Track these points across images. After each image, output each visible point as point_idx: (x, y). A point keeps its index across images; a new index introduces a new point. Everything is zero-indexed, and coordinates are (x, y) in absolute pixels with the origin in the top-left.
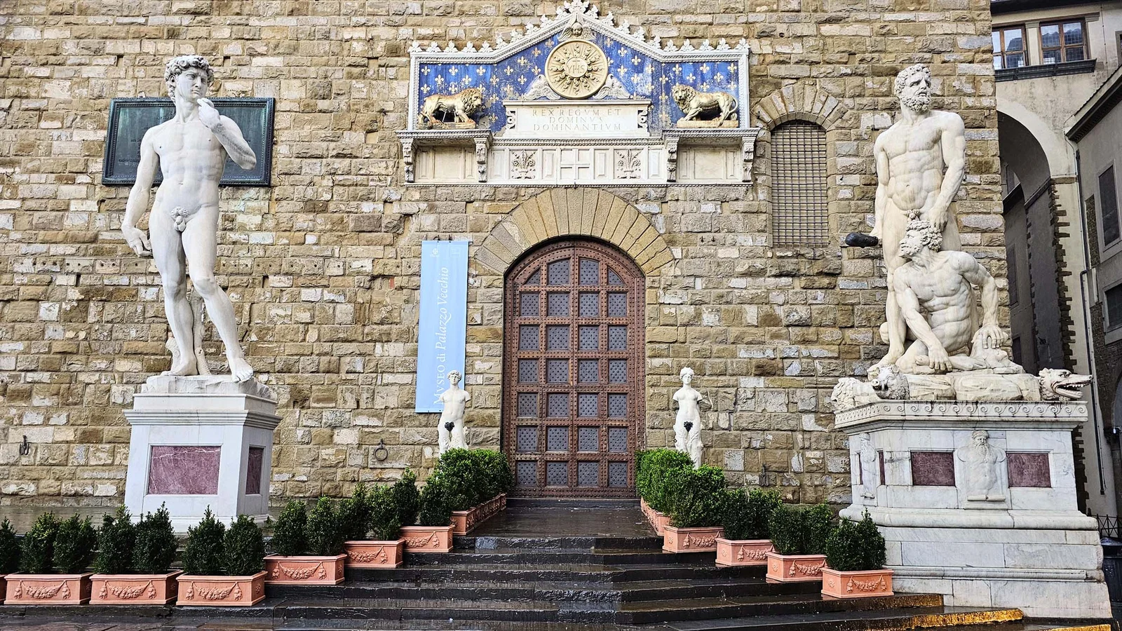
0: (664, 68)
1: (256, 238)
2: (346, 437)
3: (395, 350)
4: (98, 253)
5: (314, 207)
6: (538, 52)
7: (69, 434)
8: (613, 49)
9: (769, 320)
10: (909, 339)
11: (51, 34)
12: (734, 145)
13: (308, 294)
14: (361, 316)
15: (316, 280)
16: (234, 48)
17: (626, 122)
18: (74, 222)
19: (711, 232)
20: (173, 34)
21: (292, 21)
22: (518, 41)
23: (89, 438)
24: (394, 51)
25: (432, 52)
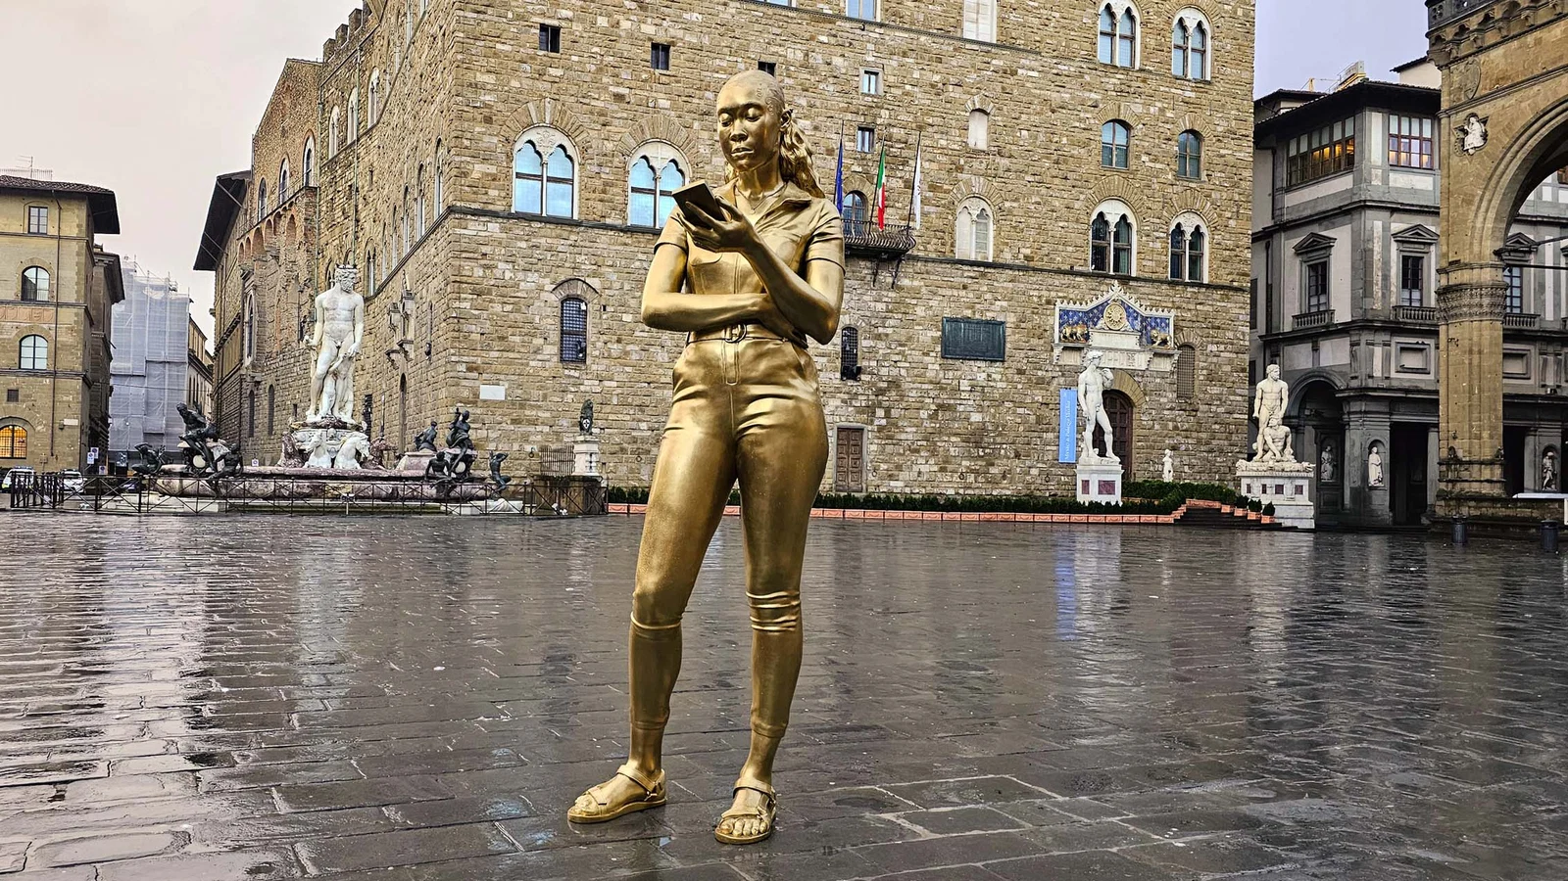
0: (1144, 319)
1: (999, 385)
2: (1034, 472)
3: (1050, 435)
4: (941, 389)
5: (1020, 372)
6: (1101, 308)
7: (936, 468)
8: (1127, 308)
9: (1176, 428)
10: (1265, 451)
11: (916, 283)
12: (1170, 356)
13: (1020, 411)
14: (1038, 422)
15: (1021, 404)
16: (988, 296)
17: (1131, 342)
18: (930, 374)
19: (1158, 391)
20: (965, 287)
21: (1011, 285)
22: (1096, 303)
23: (943, 470)
24: (1048, 302)
25: (1065, 305)
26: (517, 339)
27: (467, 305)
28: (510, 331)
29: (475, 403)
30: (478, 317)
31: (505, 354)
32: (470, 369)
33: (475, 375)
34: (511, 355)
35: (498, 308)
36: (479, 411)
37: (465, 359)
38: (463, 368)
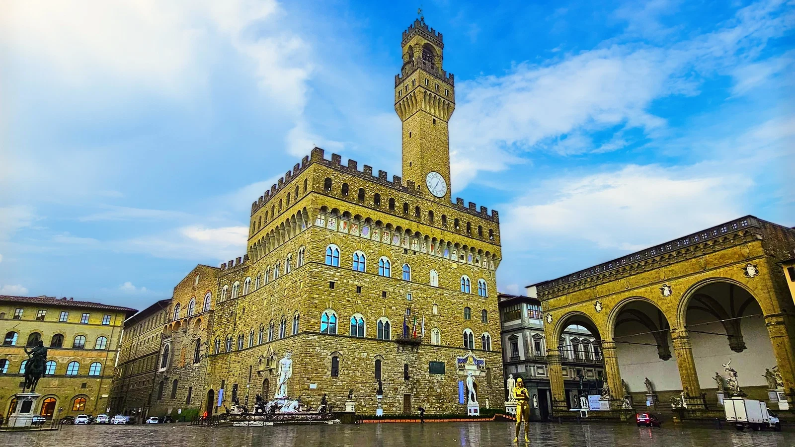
0: (478, 361)
1: (444, 381)
2: (454, 407)
3: (457, 395)
4: (430, 382)
5: (449, 377)
6: (467, 358)
7: (429, 406)
8: (473, 358)
9: (487, 392)
10: (511, 399)
11: (422, 351)
12: (485, 371)
13: (449, 388)
14: (454, 392)
15: (449, 386)
16: (440, 355)
17: (475, 367)
18: (427, 378)
19: (482, 382)
20: (434, 353)
21: (445, 352)
22: (466, 357)
23: (431, 407)
24: (455, 357)
25: (459, 357)
26: (320, 370)
27: (308, 360)
28: (319, 367)
29: (308, 390)
30: (311, 363)
31: (317, 374)
32: (308, 379)
33: (309, 381)
34: (319, 375)
35: (316, 360)
36: (309, 392)
37: (307, 376)
38: (306, 379)
